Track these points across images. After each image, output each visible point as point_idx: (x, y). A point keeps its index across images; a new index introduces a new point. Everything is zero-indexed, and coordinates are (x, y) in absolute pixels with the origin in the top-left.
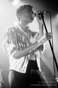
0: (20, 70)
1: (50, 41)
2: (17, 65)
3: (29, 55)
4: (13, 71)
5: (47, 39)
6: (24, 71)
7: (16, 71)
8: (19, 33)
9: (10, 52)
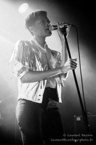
0: (33, 98)
1: (74, 71)
2: (28, 92)
3: (46, 81)
4: (24, 100)
5: (72, 67)
6: (39, 100)
7: (27, 99)
8: (34, 48)
9: (17, 72)
